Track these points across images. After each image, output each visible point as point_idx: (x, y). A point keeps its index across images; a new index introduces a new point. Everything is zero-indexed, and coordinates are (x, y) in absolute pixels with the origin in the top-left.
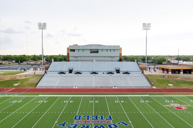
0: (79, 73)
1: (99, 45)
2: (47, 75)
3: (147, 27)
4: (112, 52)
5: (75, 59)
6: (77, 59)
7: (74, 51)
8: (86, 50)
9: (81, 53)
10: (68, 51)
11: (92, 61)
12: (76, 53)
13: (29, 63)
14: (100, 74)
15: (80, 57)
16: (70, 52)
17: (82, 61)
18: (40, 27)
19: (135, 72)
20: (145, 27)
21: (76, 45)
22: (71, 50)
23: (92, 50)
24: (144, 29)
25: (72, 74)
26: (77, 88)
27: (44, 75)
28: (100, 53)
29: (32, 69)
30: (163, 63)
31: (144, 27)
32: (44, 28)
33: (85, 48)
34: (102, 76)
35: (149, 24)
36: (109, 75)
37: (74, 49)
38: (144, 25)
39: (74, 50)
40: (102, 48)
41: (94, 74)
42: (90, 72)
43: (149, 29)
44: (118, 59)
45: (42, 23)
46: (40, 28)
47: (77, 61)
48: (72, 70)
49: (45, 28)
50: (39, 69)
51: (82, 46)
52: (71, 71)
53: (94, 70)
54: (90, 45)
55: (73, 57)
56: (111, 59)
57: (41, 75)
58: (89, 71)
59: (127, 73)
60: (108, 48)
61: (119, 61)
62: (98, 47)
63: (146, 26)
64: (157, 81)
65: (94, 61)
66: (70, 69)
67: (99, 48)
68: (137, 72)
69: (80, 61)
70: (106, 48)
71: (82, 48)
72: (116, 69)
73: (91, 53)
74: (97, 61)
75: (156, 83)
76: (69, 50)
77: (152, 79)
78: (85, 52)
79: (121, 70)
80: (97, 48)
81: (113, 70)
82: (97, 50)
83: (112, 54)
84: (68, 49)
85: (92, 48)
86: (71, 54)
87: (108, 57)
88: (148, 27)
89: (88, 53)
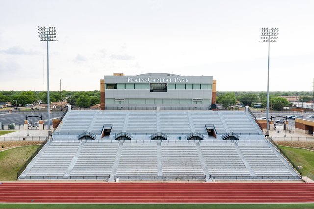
0: (125, 138)
1: (169, 75)
2: (51, 144)
3: (271, 37)
4: (197, 89)
5: (117, 104)
6: (122, 105)
7: (116, 88)
8: (140, 86)
9: (130, 92)
10: (102, 87)
11: (154, 109)
12: (119, 93)
13: (34, 108)
14: (172, 140)
15: (127, 101)
16: (105, 89)
17: (132, 109)
18: (43, 35)
19: (249, 134)
20: (266, 37)
21: (120, 74)
22: (108, 85)
23: (154, 86)
24: (263, 40)
25: (110, 141)
26: (118, 180)
27: (44, 143)
28: (171, 92)
29: (26, 126)
30: (285, 108)
31: (263, 37)
32: (51, 39)
33: (138, 81)
34: (177, 145)
35: (275, 31)
36: (192, 141)
37: (115, 83)
38: (264, 31)
39: (115, 86)
40: (176, 82)
41: (159, 141)
42: (149, 134)
43: (275, 41)
44: (210, 104)
45: (47, 27)
46: (43, 39)
47: (121, 108)
48: (110, 130)
49: (54, 39)
50: (41, 126)
51: (131, 77)
52: (107, 133)
53: (159, 131)
54: (150, 75)
55: (112, 101)
56: (194, 104)
57: (39, 143)
58: (146, 134)
59: (232, 138)
60: (187, 82)
61: (211, 109)
62: (166, 80)
63: (268, 35)
64: (307, 160)
65: (158, 108)
66: (105, 128)
67: (168, 82)
68: (255, 134)
69: (128, 109)
70: (184, 82)
71: (132, 82)
72: (208, 128)
73: (151, 91)
74: (163, 108)
75: (306, 166)
76: (105, 86)
77: (294, 155)
78: (138, 88)
79: (218, 130)
80: (164, 82)
81: (202, 131)
82: (163, 86)
83: (196, 93)
84: (102, 82)
85: (154, 82)
86: (109, 93)
87: (187, 101)
88: (274, 37)
89: (145, 92)
